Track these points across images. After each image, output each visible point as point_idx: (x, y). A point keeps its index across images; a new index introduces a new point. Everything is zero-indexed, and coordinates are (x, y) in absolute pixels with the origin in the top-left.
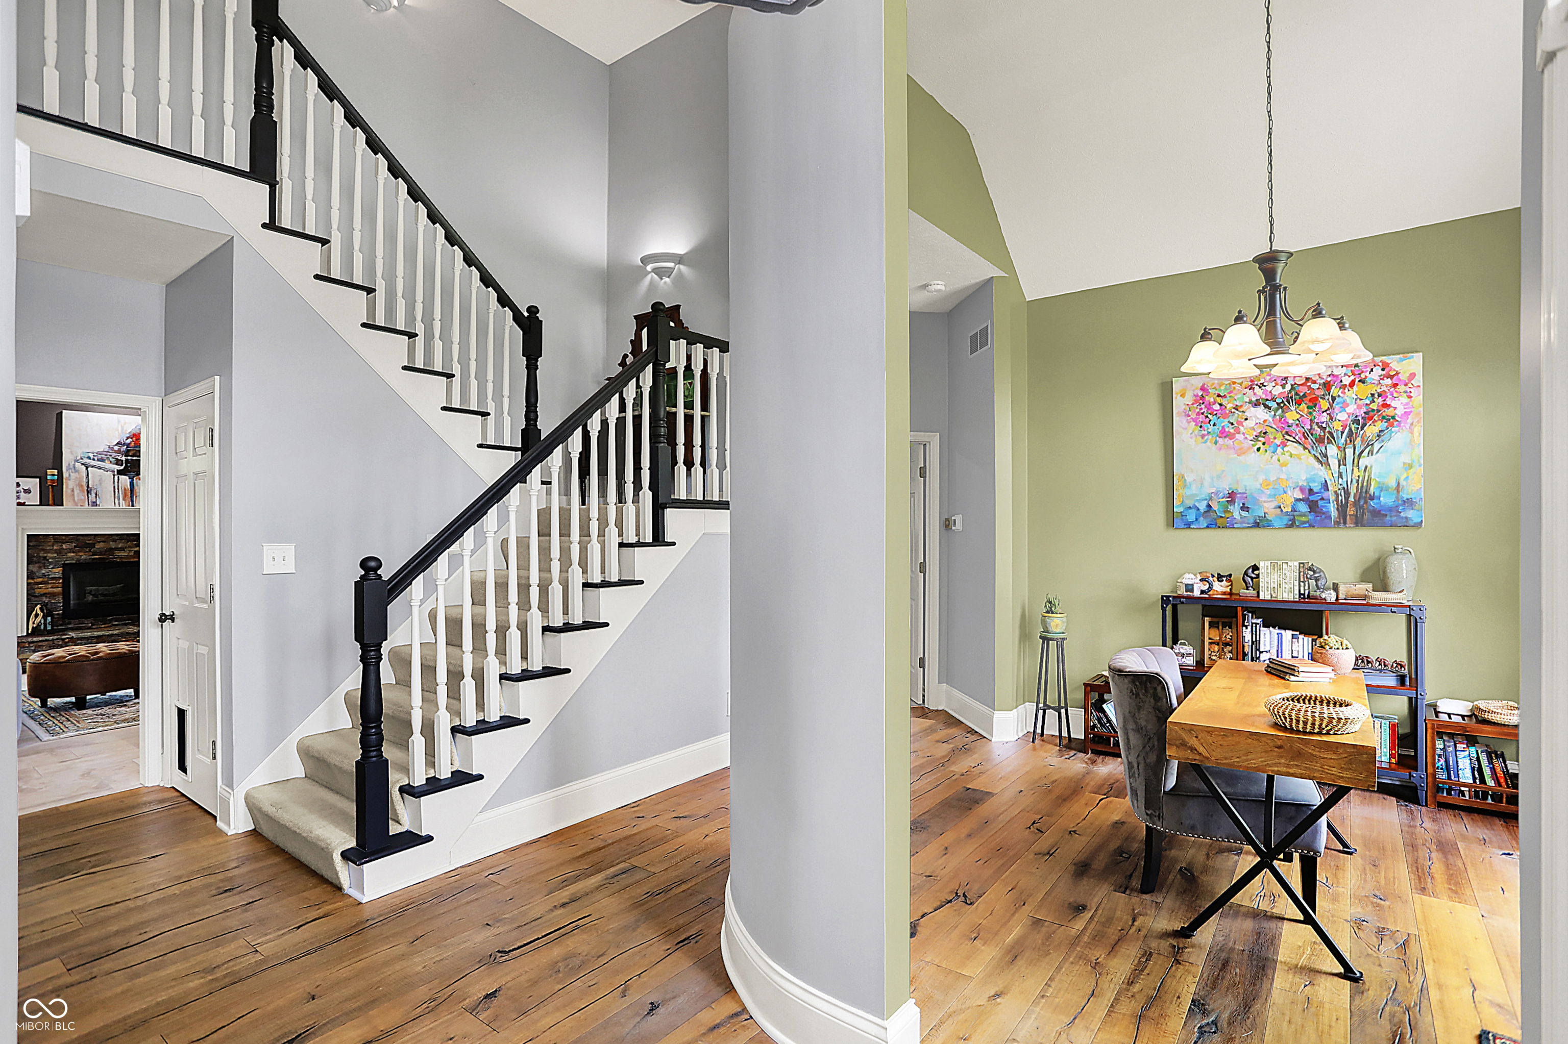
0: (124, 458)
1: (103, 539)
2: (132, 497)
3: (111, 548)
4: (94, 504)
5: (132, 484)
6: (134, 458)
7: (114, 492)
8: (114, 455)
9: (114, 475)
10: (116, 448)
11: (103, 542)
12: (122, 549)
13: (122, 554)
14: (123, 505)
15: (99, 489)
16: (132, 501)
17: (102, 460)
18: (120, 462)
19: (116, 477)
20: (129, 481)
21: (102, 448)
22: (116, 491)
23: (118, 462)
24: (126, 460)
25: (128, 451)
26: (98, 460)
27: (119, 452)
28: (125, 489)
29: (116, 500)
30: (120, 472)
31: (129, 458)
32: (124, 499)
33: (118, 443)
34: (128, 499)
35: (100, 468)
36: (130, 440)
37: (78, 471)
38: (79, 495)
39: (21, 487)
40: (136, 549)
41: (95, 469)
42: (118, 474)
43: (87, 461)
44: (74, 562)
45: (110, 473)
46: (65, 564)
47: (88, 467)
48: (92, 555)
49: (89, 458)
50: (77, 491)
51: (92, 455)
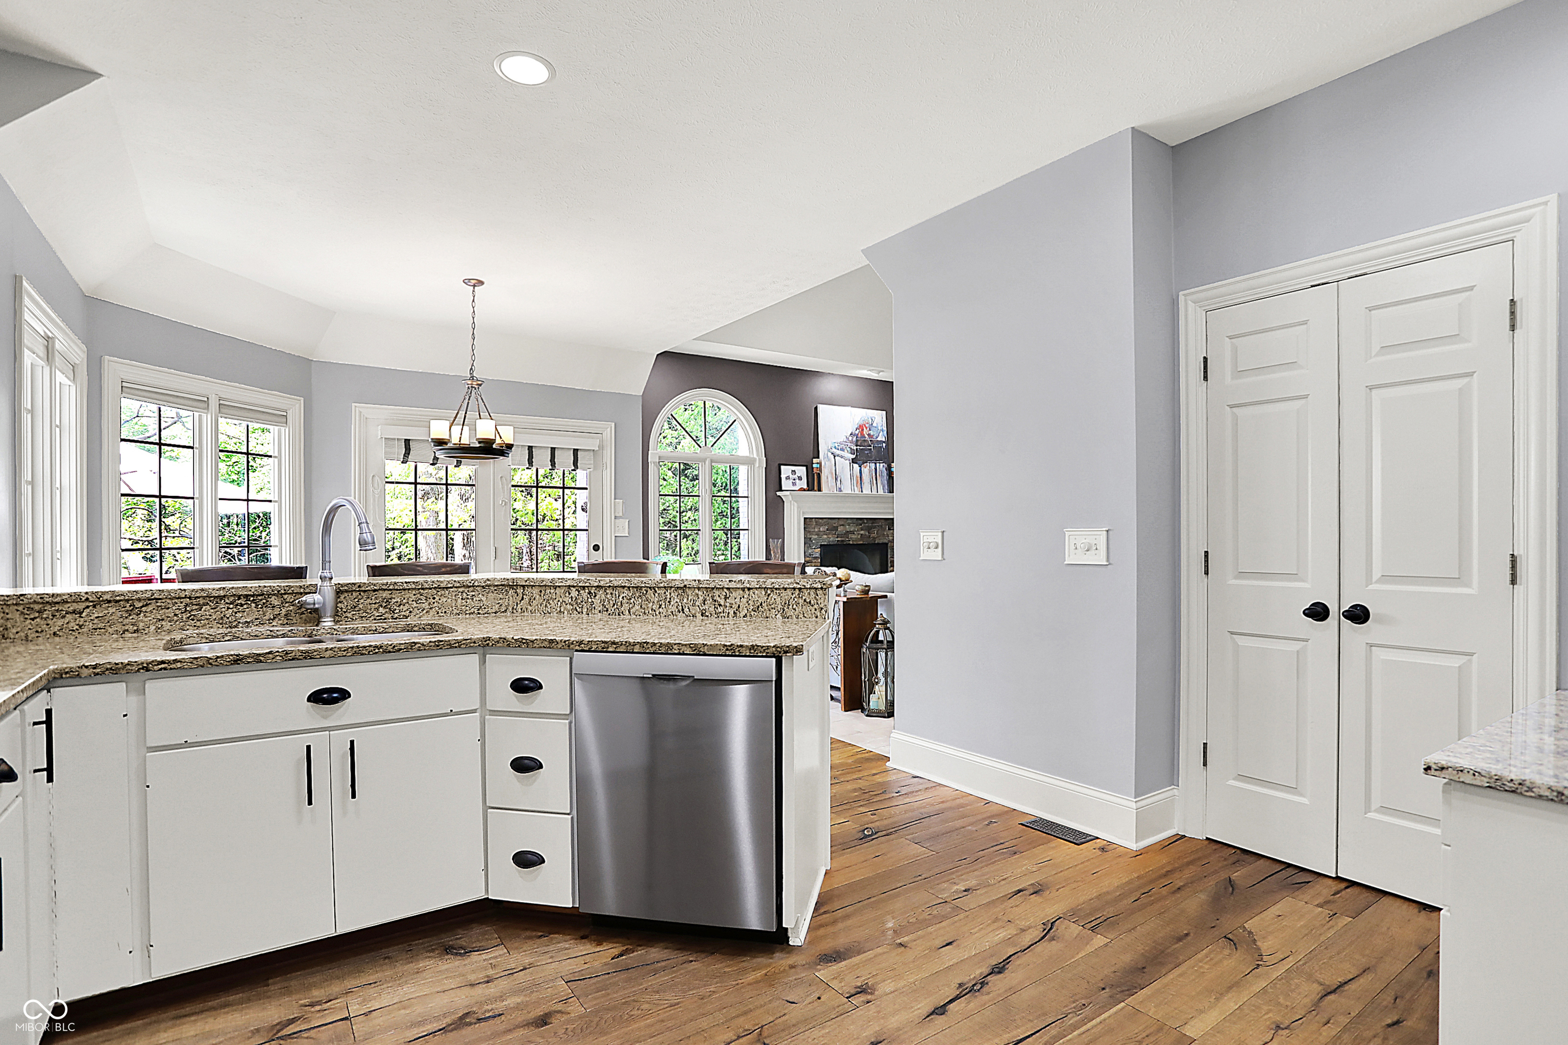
0: (855, 448)
2: (861, 484)
4: (840, 490)
5: (861, 472)
7: (851, 479)
8: (849, 444)
9: (850, 463)
10: (850, 438)
11: (843, 525)
12: (852, 533)
15: (842, 477)
17: (842, 450)
18: (853, 452)
19: (851, 465)
20: (859, 468)
21: (842, 438)
24: (857, 449)
25: (857, 441)
27: (851, 442)
28: (857, 476)
29: (852, 486)
30: (854, 461)
31: (858, 447)
32: (857, 486)
33: (851, 434)
34: (859, 486)
35: (842, 457)
36: (858, 430)
37: (829, 460)
38: (832, 482)
39: (797, 474)
40: (862, 532)
41: (839, 458)
42: (853, 462)
43: (834, 450)
44: (826, 543)
45: (848, 462)
46: (821, 545)
47: (835, 456)
48: (837, 537)
49: (835, 447)
50: (830, 478)
51: (836, 445)
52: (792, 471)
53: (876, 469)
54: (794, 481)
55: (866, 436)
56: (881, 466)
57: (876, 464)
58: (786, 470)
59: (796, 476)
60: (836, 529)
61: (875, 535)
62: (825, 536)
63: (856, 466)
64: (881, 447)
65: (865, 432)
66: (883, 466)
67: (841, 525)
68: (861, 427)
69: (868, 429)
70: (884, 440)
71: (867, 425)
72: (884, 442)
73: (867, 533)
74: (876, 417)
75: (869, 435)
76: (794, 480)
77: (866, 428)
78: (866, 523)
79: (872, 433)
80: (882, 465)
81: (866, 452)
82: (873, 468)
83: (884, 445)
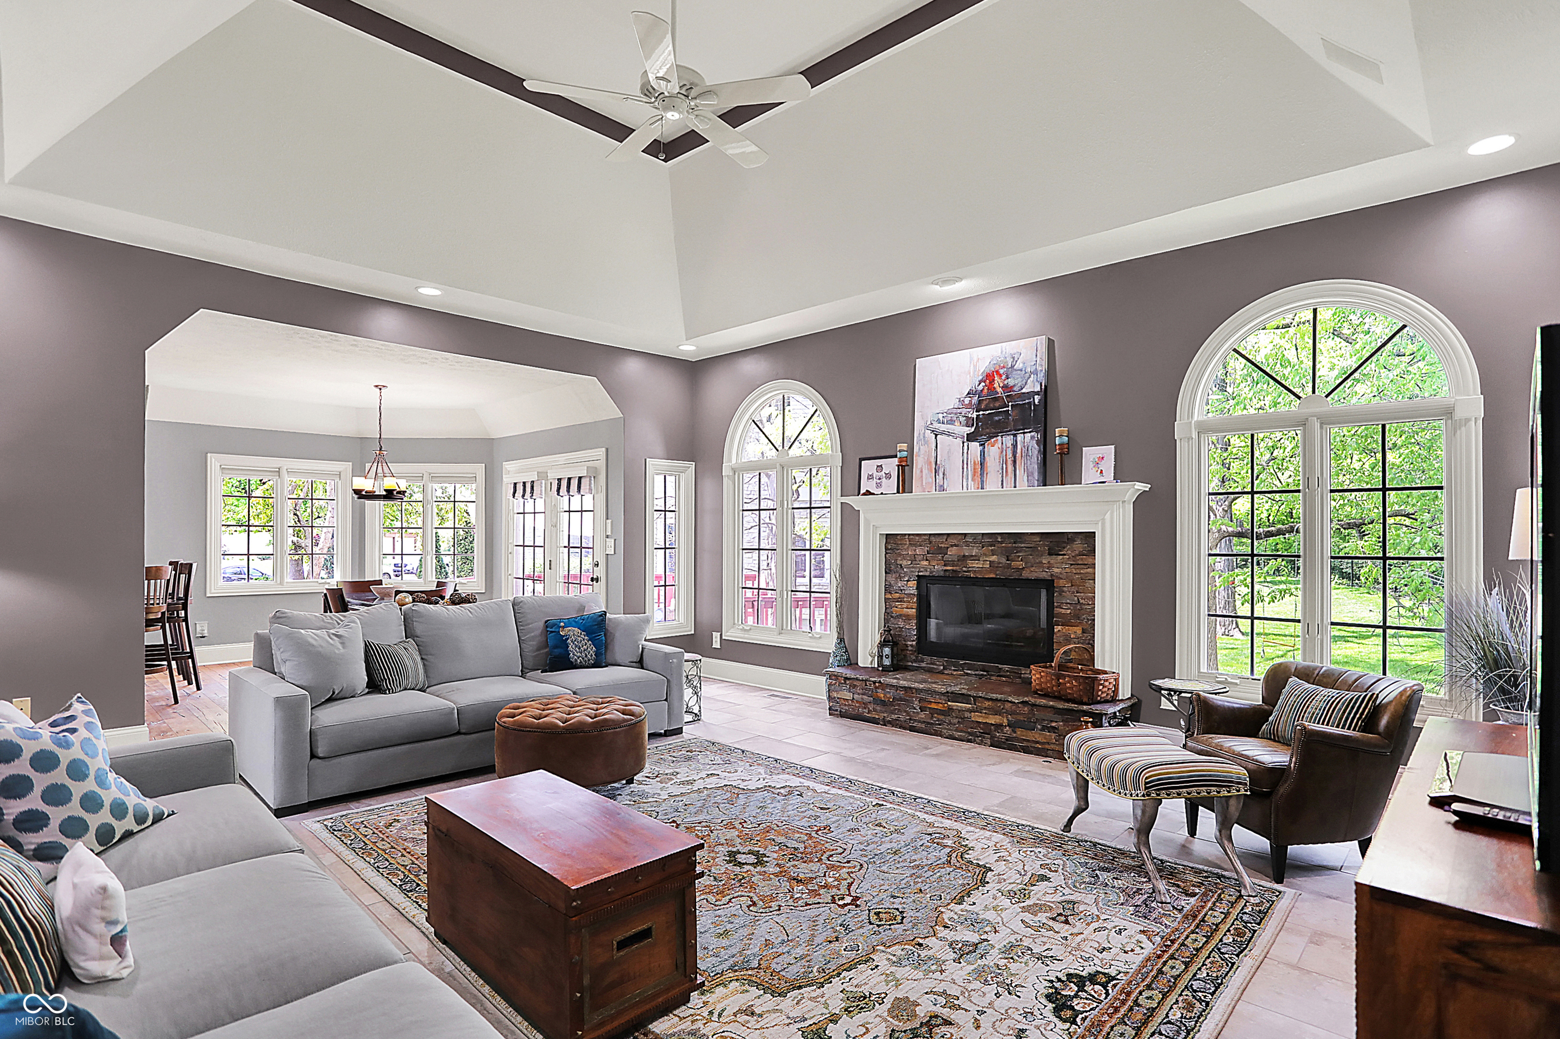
0: (975, 415)
1: (955, 542)
2: (982, 475)
3: (964, 556)
4: (941, 488)
5: (983, 453)
6: (988, 412)
7: (963, 469)
8: (964, 411)
9: (963, 443)
10: (967, 401)
11: (956, 545)
12: (976, 558)
13: (976, 565)
14: (972, 486)
15: (947, 466)
16: (982, 482)
17: (951, 422)
18: (970, 423)
19: (966, 444)
20: (980, 448)
21: (952, 403)
22: (965, 466)
23: (969, 422)
24: (978, 416)
25: (980, 402)
26: (947, 423)
27: (970, 405)
28: (975, 463)
29: (964, 480)
30: (970, 438)
31: (981, 413)
32: (973, 480)
33: (969, 393)
34: (978, 478)
35: (949, 434)
36: (983, 384)
37: (926, 442)
38: (928, 476)
39: (884, 471)
40: (994, 558)
41: (944, 436)
42: (967, 440)
43: (936, 425)
44: (927, 574)
45: (959, 441)
46: (918, 576)
47: (936, 435)
48: (945, 565)
49: (938, 421)
50: (925, 471)
51: (941, 416)
52: (878, 466)
53: (1015, 446)
54: (878, 481)
55: (999, 390)
56: (1028, 440)
57: (1015, 435)
58: (868, 467)
59: (883, 472)
60: (943, 551)
61: (1021, 564)
62: (926, 563)
63: (975, 446)
64: (1029, 403)
65: (998, 384)
66: (1032, 437)
67: (952, 546)
68: (989, 378)
69: (1004, 377)
70: (1038, 389)
71: (1001, 371)
72: (1038, 393)
73: (1004, 560)
74: (1023, 351)
75: (1005, 387)
76: (880, 479)
77: (1001, 376)
78: (1001, 543)
79: (1011, 382)
80: (1029, 435)
81: (997, 418)
82: (1009, 445)
83: (1037, 399)
